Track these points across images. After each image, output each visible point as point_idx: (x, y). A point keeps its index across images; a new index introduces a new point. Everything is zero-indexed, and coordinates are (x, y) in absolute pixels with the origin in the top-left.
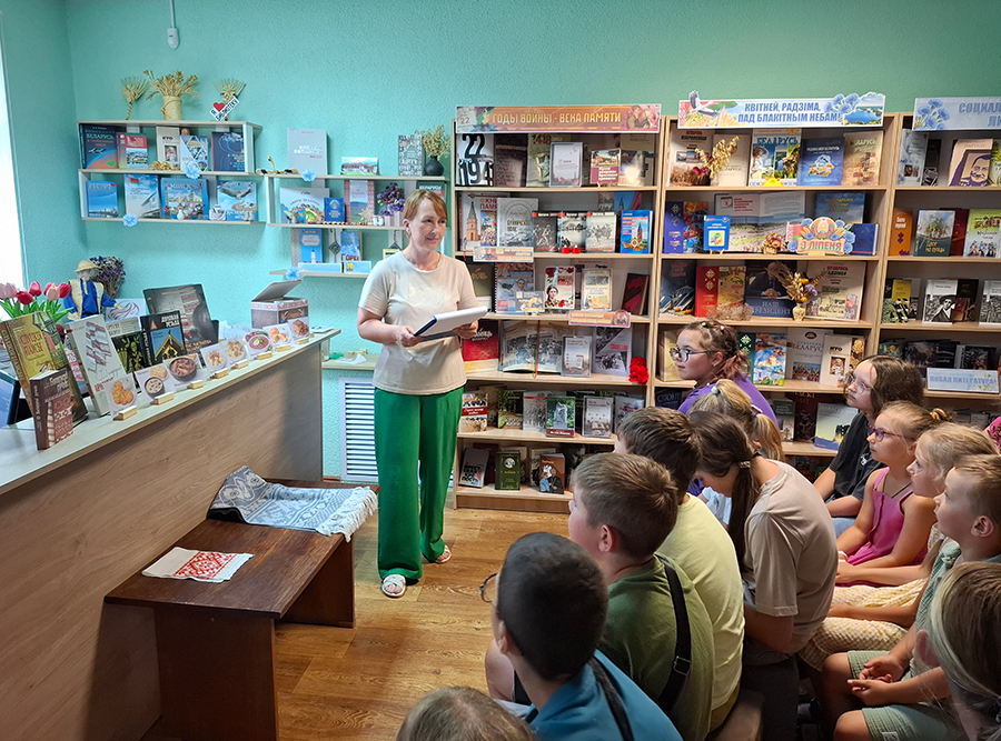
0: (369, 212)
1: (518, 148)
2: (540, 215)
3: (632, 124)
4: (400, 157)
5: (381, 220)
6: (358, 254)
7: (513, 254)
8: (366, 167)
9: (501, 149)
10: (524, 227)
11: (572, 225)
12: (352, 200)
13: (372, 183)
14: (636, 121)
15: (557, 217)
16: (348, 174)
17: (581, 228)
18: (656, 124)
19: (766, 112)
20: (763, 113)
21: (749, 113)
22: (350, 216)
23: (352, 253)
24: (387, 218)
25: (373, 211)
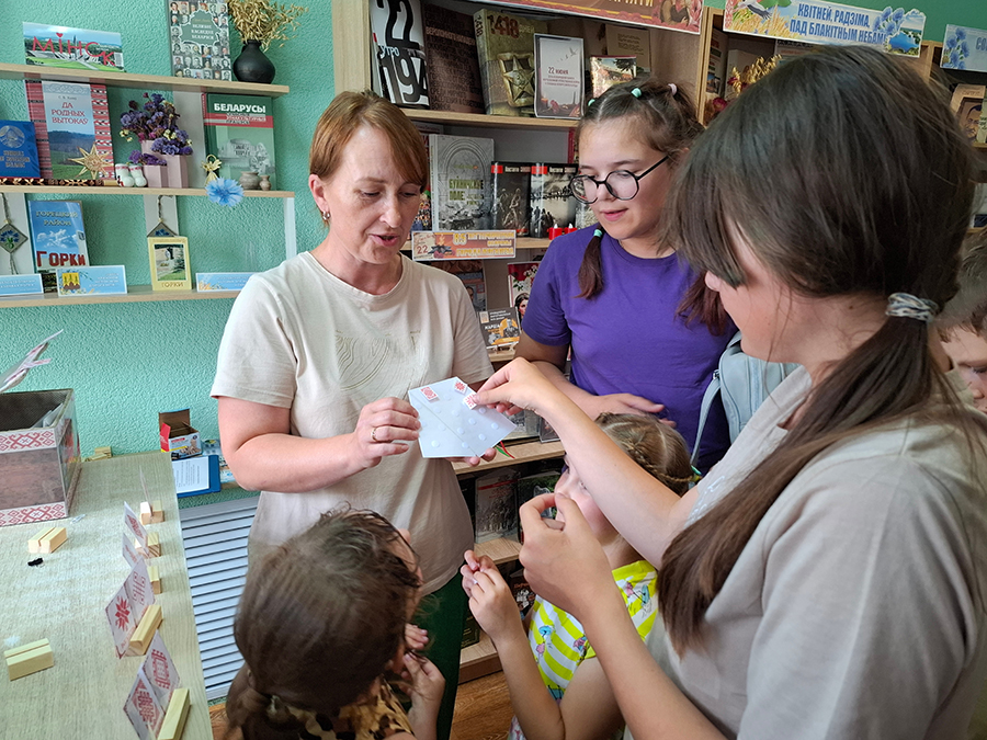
0: (97, 158)
1: (460, 38)
2: (508, 170)
3: (667, 15)
4: (171, 38)
5: (136, 174)
6: (82, 249)
7: (482, 243)
8: (93, 51)
9: (434, 37)
10: (474, 192)
11: (556, 189)
12: (51, 127)
13: (103, 92)
14: (673, 9)
15: (530, 174)
16: (46, 65)
17: (567, 193)
18: (697, 19)
19: (819, 21)
20: (816, 21)
21: (802, 19)
22: (51, 165)
23: (64, 249)
24: (153, 171)
25: (109, 153)
